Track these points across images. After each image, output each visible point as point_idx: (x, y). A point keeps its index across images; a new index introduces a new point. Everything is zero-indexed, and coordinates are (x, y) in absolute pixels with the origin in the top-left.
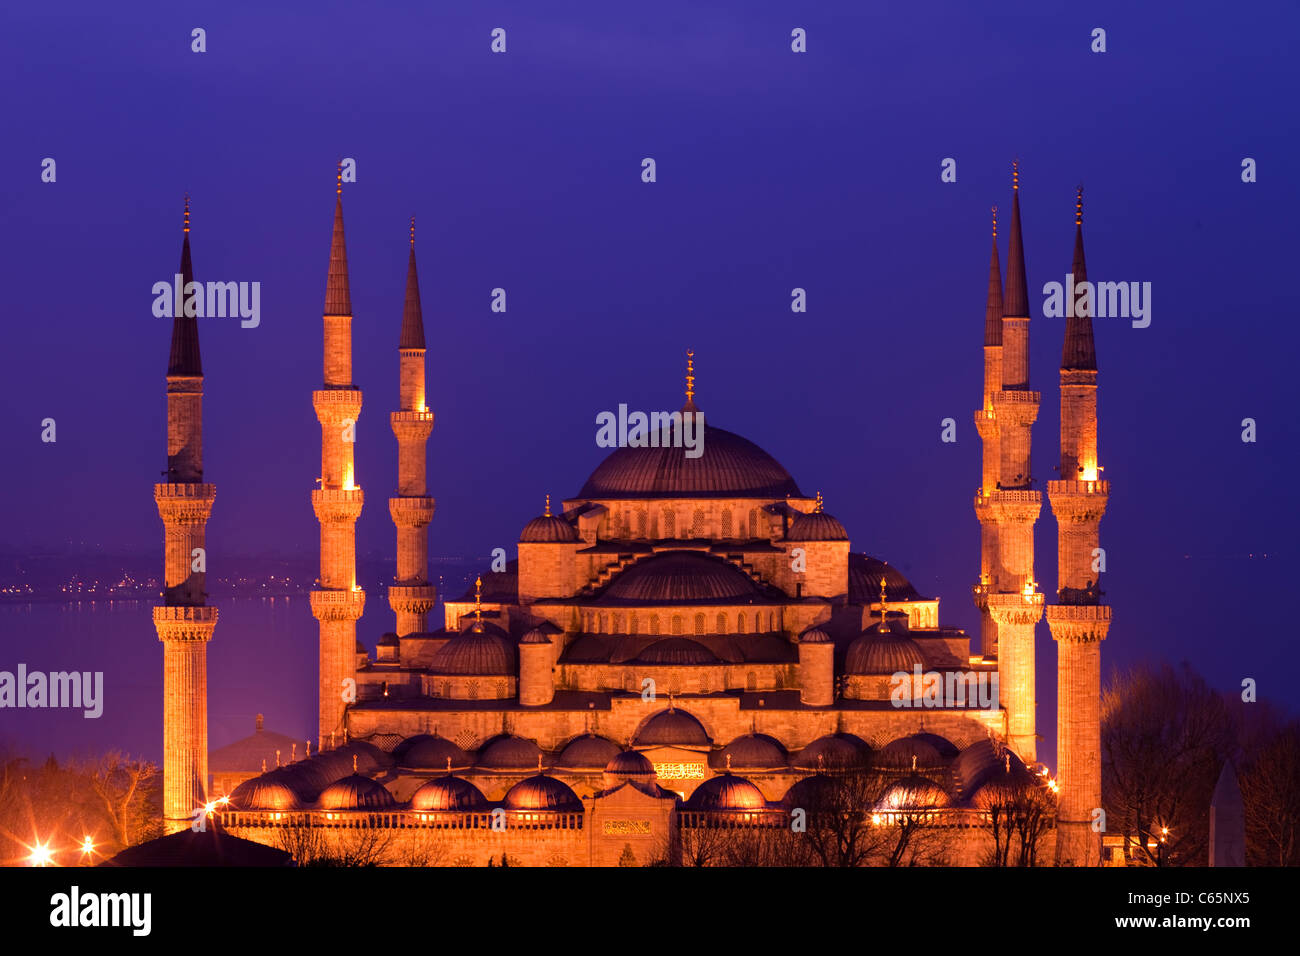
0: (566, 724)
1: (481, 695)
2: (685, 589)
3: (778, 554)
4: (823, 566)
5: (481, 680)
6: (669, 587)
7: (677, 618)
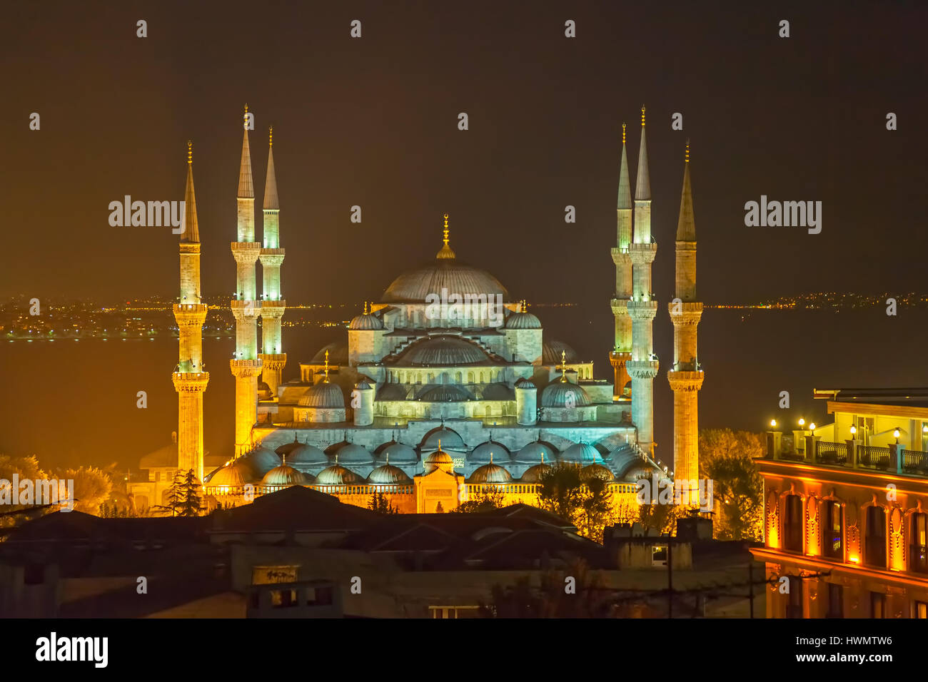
0: (381, 436)
1: (330, 420)
2: (449, 357)
3: (501, 337)
4: (528, 343)
5: (330, 411)
6: (439, 356)
7: (445, 374)
